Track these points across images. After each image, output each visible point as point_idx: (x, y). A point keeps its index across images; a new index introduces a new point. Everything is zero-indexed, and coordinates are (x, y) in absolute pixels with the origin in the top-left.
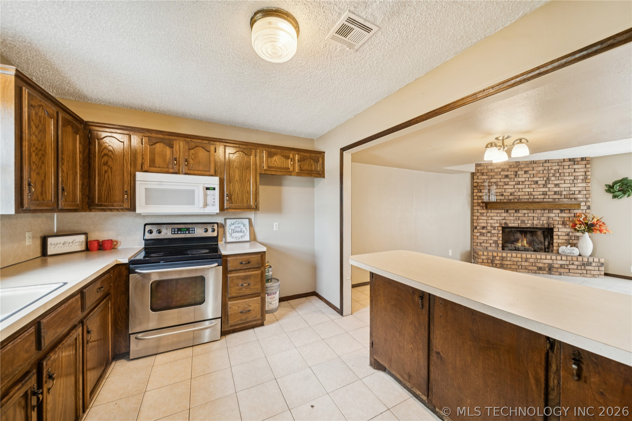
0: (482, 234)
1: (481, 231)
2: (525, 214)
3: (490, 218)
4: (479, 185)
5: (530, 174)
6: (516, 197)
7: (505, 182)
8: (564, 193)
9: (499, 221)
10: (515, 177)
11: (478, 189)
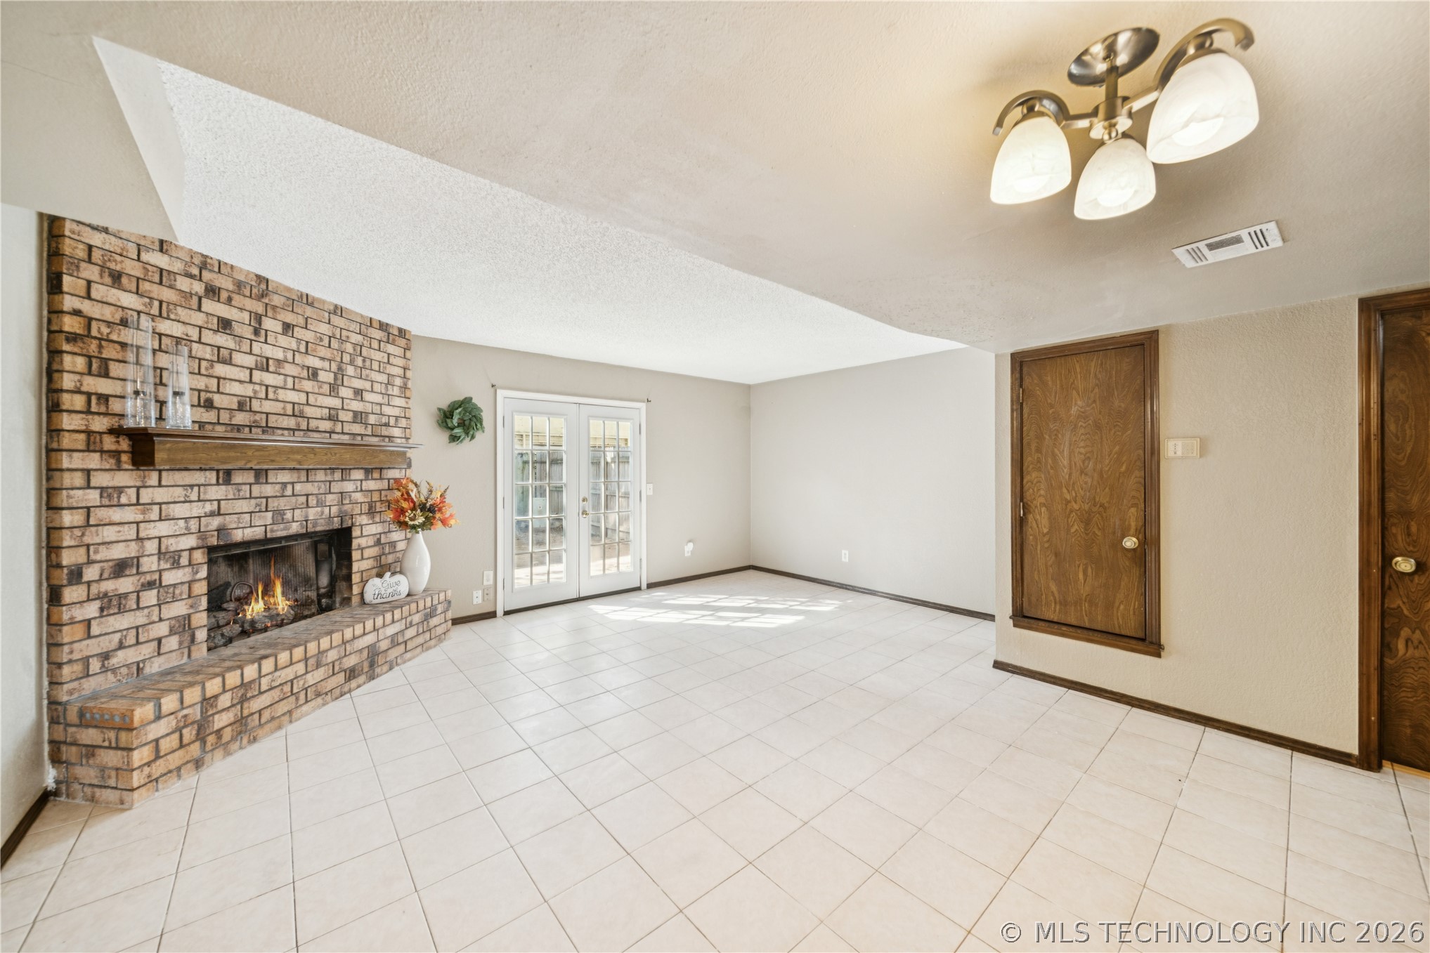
0: (115, 602)
1: (109, 586)
2: (284, 485)
3: (154, 514)
4: (94, 333)
5: (299, 340)
6: (257, 417)
7: (219, 348)
8: (372, 419)
9: (194, 525)
10: (253, 337)
11: (90, 357)
